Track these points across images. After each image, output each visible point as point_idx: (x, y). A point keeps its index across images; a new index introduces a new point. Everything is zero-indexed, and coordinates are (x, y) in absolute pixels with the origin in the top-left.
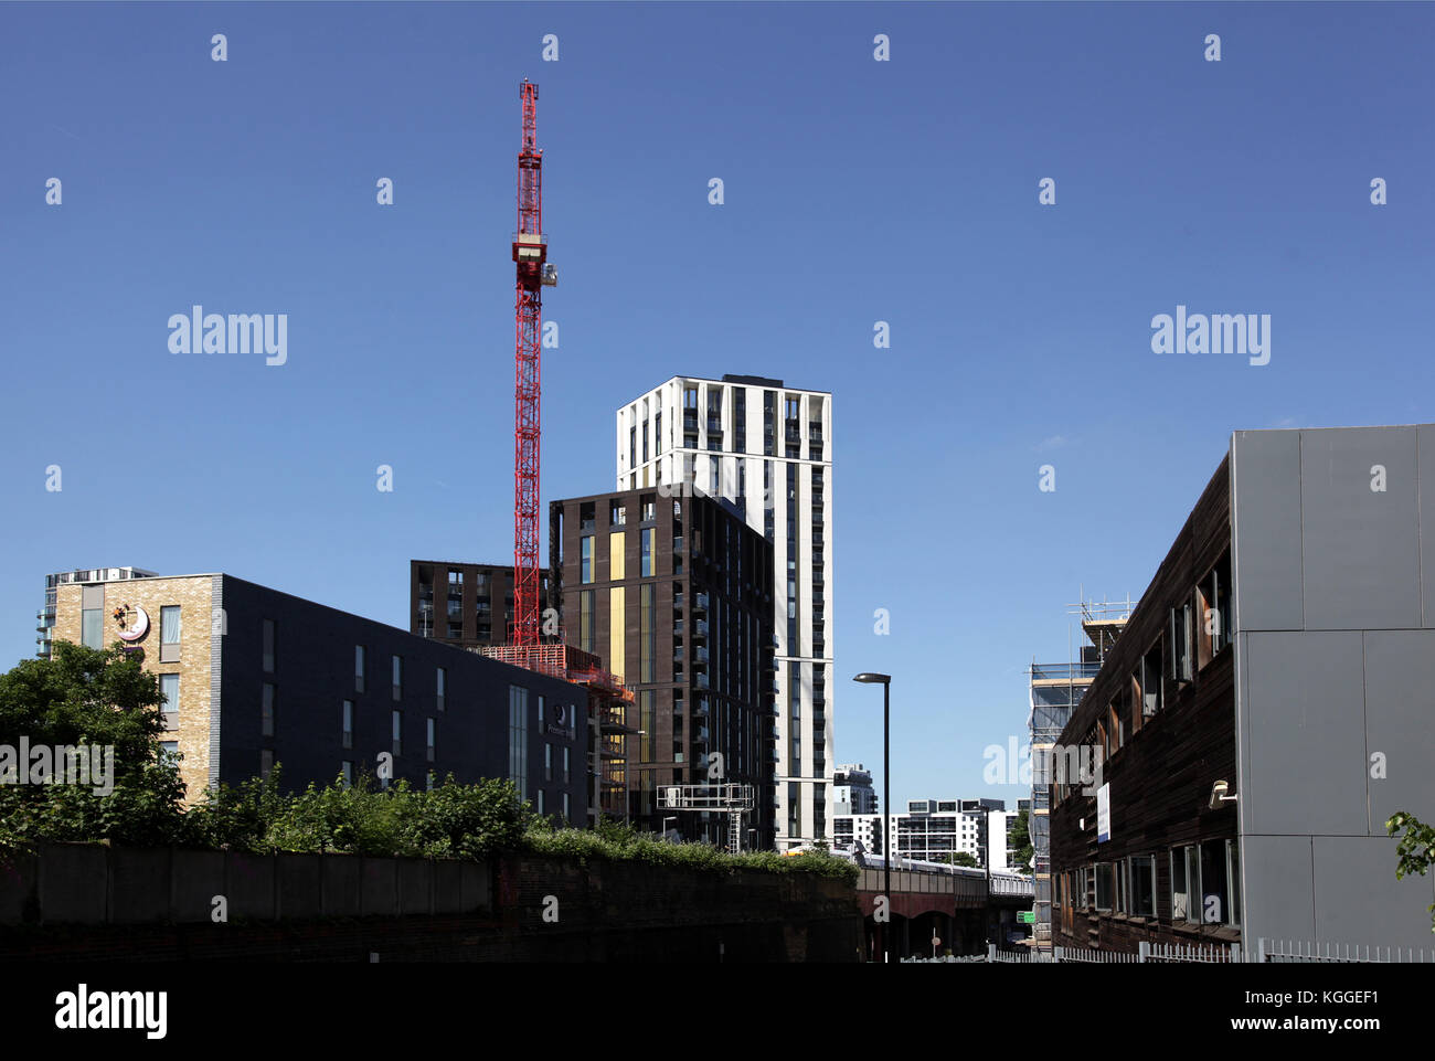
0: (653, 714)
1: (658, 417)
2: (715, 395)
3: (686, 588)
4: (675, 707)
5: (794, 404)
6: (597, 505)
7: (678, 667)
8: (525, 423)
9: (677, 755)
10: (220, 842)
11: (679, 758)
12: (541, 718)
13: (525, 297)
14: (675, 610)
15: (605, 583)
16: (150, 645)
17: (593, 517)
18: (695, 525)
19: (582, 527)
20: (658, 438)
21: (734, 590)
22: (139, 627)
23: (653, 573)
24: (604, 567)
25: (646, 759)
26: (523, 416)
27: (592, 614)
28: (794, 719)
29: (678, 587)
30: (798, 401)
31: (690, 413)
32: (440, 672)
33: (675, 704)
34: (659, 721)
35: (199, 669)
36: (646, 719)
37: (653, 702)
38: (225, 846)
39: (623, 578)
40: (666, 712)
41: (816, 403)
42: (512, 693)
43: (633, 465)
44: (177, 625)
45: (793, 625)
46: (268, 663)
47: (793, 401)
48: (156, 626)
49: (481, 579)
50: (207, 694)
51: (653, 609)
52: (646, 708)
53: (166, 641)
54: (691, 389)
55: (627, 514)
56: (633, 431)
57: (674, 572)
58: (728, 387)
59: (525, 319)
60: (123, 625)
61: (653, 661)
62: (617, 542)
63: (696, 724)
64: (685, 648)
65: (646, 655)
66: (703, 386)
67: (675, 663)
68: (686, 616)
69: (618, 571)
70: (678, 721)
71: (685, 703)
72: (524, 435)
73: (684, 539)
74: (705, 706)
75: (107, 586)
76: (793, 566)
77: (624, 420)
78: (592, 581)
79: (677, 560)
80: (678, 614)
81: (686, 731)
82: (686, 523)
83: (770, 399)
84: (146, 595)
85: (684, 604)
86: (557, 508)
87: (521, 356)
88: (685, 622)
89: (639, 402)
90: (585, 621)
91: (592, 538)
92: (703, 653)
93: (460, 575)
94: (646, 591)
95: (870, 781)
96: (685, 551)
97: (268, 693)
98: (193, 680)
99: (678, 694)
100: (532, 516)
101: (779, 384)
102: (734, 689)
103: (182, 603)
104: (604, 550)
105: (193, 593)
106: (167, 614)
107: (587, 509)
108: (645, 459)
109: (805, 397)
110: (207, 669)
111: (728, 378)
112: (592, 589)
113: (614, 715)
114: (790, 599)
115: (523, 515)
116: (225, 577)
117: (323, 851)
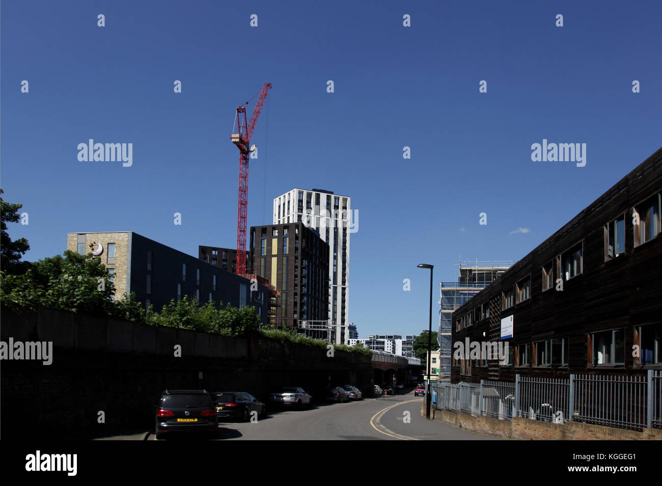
0: (286, 301)
1: (289, 202)
2: (309, 196)
3: (300, 258)
4: (294, 299)
5: (337, 200)
6: (268, 229)
7: (296, 285)
8: (242, 199)
9: (295, 315)
10: (131, 318)
11: (296, 316)
12: (251, 296)
13: (243, 156)
14: (295, 266)
15: (270, 255)
16: (103, 257)
17: (266, 233)
18: (303, 237)
19: (262, 236)
20: (289, 209)
21: (316, 261)
22: (99, 250)
23: (287, 253)
24: (270, 250)
25: (283, 316)
26: (241, 197)
27: (265, 266)
28: (335, 306)
29: (296, 258)
30: (338, 199)
31: (300, 201)
32: (215, 277)
33: (294, 298)
34: (288, 303)
35: (122, 267)
36: (284, 302)
37: (287, 296)
38: (133, 319)
39: (276, 254)
40: (291, 300)
41: (345, 200)
42: (241, 286)
43: (279, 218)
44: (114, 250)
45: (335, 274)
46: (149, 267)
47: (337, 199)
48: (106, 250)
49: (224, 253)
50: (125, 276)
51: (287, 265)
52: (284, 298)
53: (109, 256)
54: (301, 193)
55: (278, 233)
56: (279, 206)
57: (295, 253)
58: (314, 193)
59: (243, 164)
60: (93, 250)
61: (287, 283)
62: (275, 242)
63: (302, 305)
64: (299, 279)
65: (284, 280)
66: (305, 193)
67: (295, 284)
68: (299, 268)
69: (275, 251)
70: (295, 304)
71: (298, 298)
72: (242, 204)
73: (299, 241)
74: (305, 299)
75: (87, 235)
76: (335, 254)
77: (276, 202)
78: (265, 254)
79: (296, 249)
80: (296, 267)
81: (298, 307)
82: (300, 236)
83: (329, 198)
84: (102, 238)
85: (299, 264)
86: (253, 229)
87: (241, 176)
88: (299, 270)
89: (282, 197)
90: (262, 268)
91: (266, 240)
92: (305, 281)
93: (217, 252)
94: (285, 259)
95: (356, 328)
96: (299, 246)
97: (149, 278)
98: (120, 271)
99: (296, 294)
100: (244, 231)
101: (332, 193)
102: (315, 294)
103: (116, 242)
104: (270, 244)
105: (120, 239)
106: (110, 246)
107: (264, 230)
108: (284, 216)
109: (341, 198)
110: (125, 267)
111: (314, 190)
112: (265, 258)
113: (273, 300)
114: (334, 265)
115: (241, 231)
116: (133, 233)
117: (178, 327)
